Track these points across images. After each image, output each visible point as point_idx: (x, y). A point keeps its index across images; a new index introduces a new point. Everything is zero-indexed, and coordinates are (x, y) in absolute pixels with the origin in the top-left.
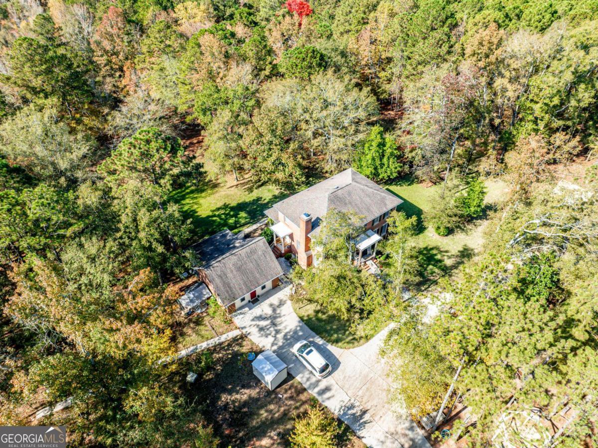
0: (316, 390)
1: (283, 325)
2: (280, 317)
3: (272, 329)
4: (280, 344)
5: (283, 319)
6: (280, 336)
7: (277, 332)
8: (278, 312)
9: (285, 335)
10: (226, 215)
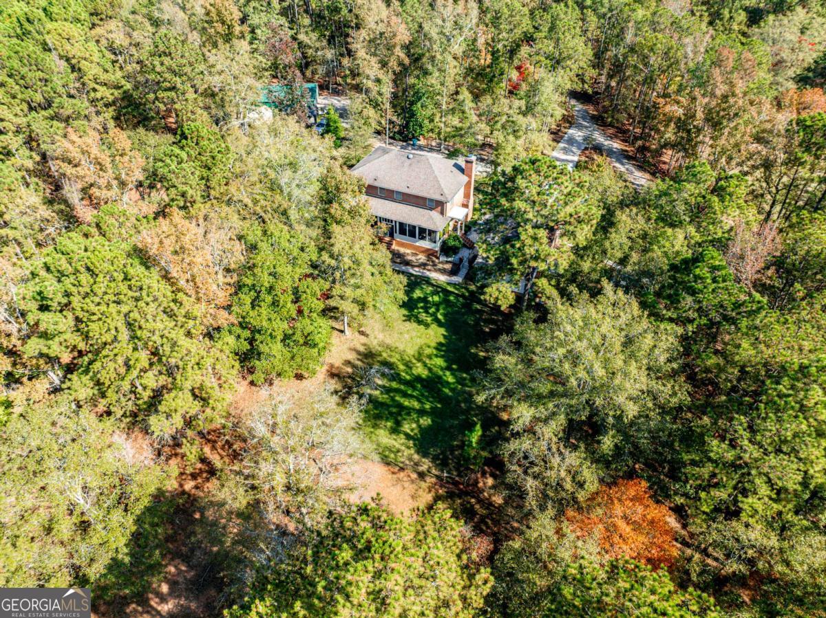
10: (426, 308)
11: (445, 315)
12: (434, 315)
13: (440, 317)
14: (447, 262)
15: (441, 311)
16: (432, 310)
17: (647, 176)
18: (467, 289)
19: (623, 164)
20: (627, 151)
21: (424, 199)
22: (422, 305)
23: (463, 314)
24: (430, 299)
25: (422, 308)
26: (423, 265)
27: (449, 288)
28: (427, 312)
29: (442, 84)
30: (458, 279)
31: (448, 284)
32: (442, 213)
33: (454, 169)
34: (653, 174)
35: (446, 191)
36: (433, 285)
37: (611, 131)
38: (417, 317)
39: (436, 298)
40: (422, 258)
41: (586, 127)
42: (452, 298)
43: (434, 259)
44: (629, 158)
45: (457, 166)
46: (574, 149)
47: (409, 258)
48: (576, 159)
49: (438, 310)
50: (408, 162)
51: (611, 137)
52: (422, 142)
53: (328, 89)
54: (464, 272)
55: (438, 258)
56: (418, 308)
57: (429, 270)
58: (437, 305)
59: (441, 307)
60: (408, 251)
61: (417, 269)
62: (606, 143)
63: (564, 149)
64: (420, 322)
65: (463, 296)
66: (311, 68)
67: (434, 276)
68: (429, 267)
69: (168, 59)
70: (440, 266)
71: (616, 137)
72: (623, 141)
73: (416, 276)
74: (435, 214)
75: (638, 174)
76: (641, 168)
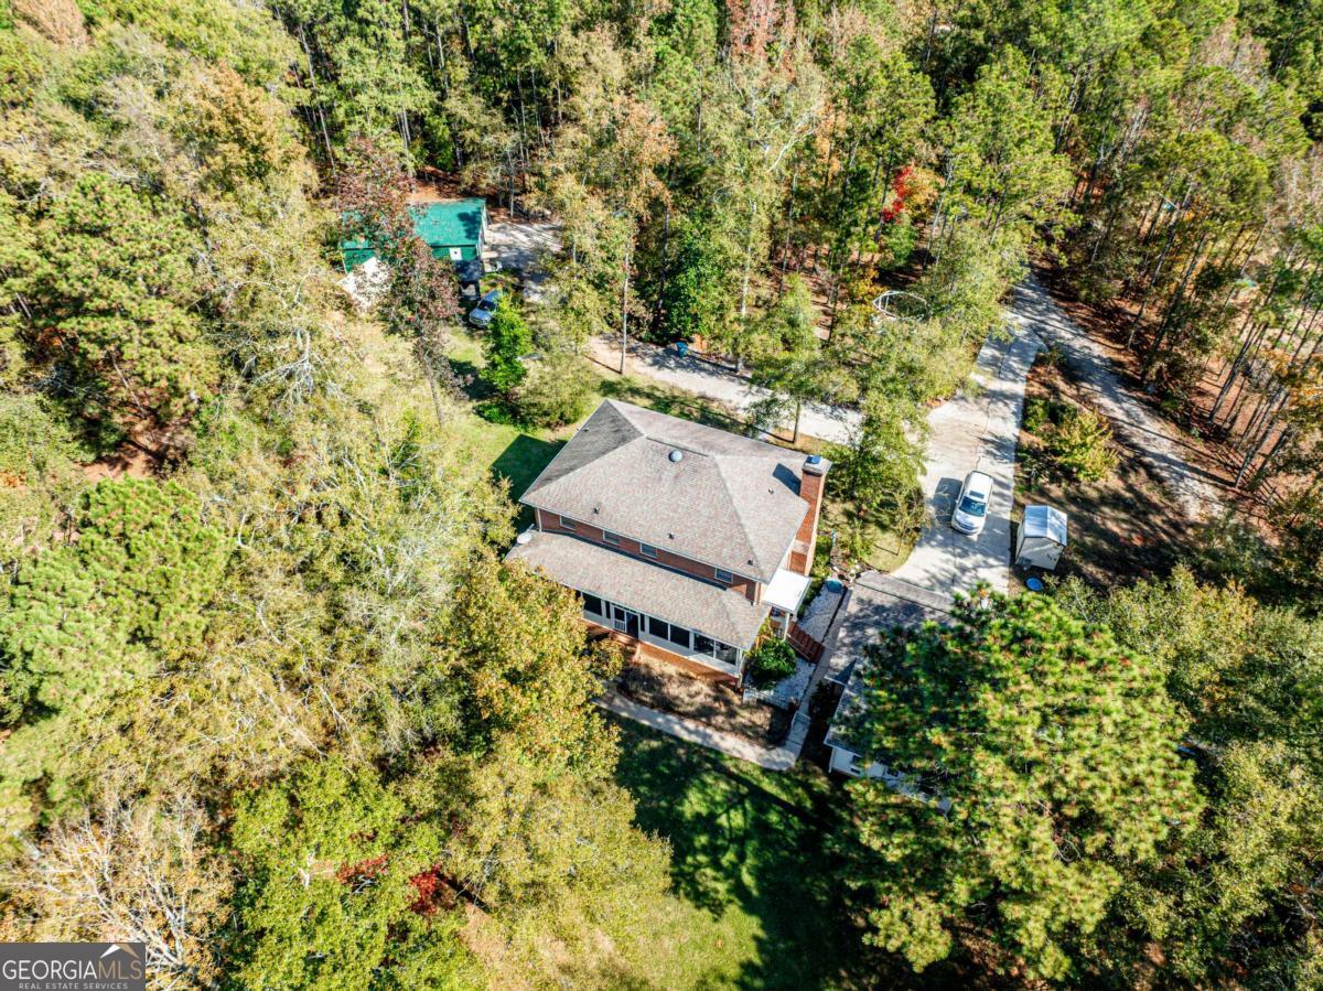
0: (1006, 492)
1: (945, 566)
2: (934, 576)
3: (965, 579)
4: (979, 557)
5: (934, 570)
6: (968, 563)
7: (964, 570)
8: (927, 583)
9: (961, 556)
10: (714, 852)
11: (759, 874)
12: (732, 873)
13: (748, 879)
14: (761, 703)
15: (750, 861)
16: (728, 858)
17: (1171, 430)
18: (807, 787)
19: (1117, 400)
20: (1120, 364)
21: (709, 569)
22: (703, 839)
23: (802, 871)
24: (723, 820)
25: (704, 850)
26: (704, 714)
27: (769, 786)
28: (716, 865)
29: (744, 244)
30: (785, 758)
31: (766, 772)
32: (750, 596)
33: (778, 484)
34: (1184, 426)
35: (759, 553)
36: (729, 776)
37: (1083, 313)
38: (693, 882)
39: (737, 819)
40: (702, 691)
41: (1032, 302)
42: (774, 818)
43: (730, 692)
44: (1129, 383)
45: (783, 474)
46: (1014, 363)
47: (673, 690)
48: (1020, 388)
49: (741, 857)
50: (671, 470)
51: (1086, 328)
52: (697, 346)
53: (507, 205)
54: (798, 733)
55: (738, 692)
56: (694, 852)
57: (719, 729)
58: (740, 840)
59: (751, 846)
60: (671, 669)
61: (690, 724)
62: (1078, 343)
63: (993, 362)
64: (700, 898)
65: (798, 810)
66: (472, 166)
67: (731, 744)
68: (720, 719)
69: (99, 243)
70: (744, 717)
71: (1096, 327)
72: (1109, 337)
73: (688, 746)
74: (733, 598)
75: (1152, 425)
76: (1155, 409)
